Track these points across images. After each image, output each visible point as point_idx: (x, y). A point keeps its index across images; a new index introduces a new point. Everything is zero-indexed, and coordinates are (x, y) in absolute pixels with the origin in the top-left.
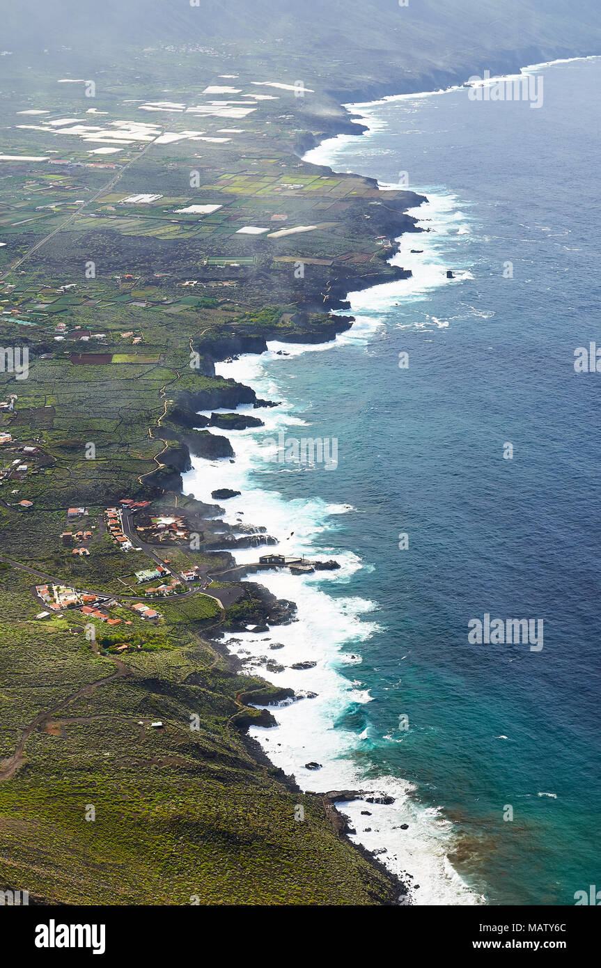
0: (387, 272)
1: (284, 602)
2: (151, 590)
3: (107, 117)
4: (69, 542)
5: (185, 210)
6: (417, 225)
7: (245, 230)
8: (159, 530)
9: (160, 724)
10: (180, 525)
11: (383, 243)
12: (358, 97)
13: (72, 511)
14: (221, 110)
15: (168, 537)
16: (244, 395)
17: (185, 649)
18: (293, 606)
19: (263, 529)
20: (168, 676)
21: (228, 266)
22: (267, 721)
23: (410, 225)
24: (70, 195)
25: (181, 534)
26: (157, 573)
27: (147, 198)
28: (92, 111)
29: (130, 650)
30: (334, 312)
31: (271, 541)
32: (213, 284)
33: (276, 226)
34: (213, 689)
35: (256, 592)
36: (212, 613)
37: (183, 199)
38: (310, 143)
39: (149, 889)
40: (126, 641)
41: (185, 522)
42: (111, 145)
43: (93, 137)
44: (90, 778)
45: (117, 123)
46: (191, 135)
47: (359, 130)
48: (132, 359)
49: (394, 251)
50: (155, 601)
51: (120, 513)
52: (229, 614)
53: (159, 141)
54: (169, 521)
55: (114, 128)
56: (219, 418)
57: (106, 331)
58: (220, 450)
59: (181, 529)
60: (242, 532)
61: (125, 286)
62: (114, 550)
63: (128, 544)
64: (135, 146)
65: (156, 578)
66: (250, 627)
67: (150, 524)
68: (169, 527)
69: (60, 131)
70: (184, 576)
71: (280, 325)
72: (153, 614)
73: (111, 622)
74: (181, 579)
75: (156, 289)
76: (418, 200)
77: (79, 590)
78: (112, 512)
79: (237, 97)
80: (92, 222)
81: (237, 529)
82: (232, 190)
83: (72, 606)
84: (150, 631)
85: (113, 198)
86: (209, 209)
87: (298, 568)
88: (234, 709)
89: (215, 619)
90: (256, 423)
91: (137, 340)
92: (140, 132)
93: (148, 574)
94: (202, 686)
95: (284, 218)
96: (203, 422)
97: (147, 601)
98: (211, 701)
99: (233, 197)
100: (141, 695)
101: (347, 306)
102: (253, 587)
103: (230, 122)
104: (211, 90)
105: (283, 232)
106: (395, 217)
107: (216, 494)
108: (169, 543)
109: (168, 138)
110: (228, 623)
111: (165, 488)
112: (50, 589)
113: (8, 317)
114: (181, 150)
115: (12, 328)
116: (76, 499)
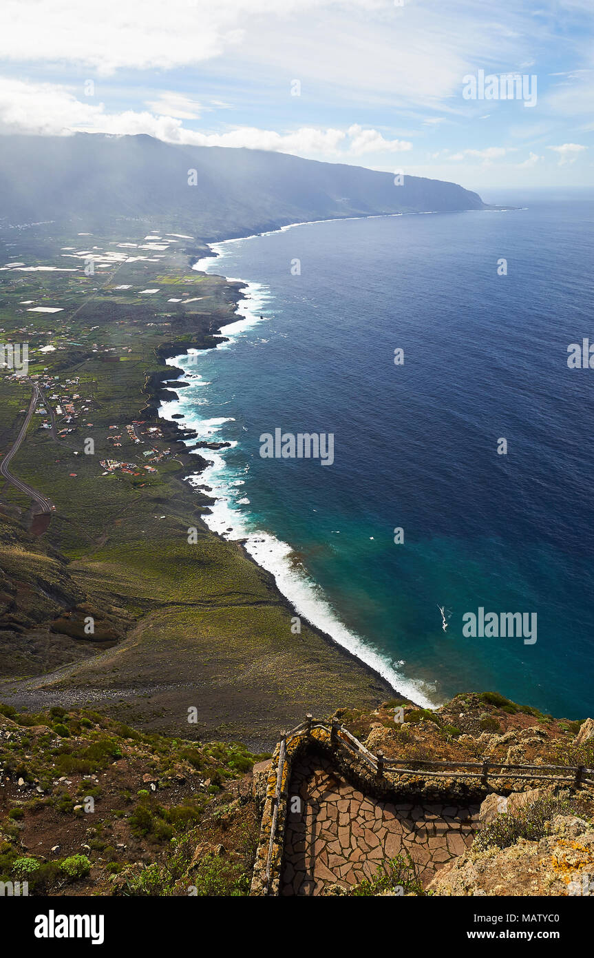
0: (234, 317)
2: (151, 460)
3: (103, 250)
4: (112, 441)
5: (143, 292)
7: (171, 300)
8: (151, 433)
9: (164, 517)
10: (159, 430)
11: (232, 305)
12: (213, 240)
13: (110, 427)
14: (152, 246)
15: (155, 436)
16: (180, 373)
17: (169, 484)
19: (195, 431)
20: (164, 496)
21: (166, 316)
22: (209, 512)
23: (242, 296)
24: (90, 286)
25: (160, 434)
26: (152, 452)
27: (125, 287)
28: (95, 248)
29: (146, 486)
30: (214, 335)
32: (160, 325)
33: (185, 298)
34: (184, 500)
35: (198, 458)
36: (178, 468)
37: (142, 287)
38: (194, 261)
39: (170, 587)
40: (144, 483)
41: (161, 429)
42: (106, 263)
43: (98, 260)
44: (137, 542)
45: (107, 253)
46: (142, 258)
47: (215, 255)
48: (129, 359)
49: (236, 308)
50: (154, 464)
51: (132, 427)
52: (186, 468)
53: (127, 261)
54: (155, 429)
55: (107, 255)
56: (171, 383)
57: (115, 347)
58: (173, 397)
59: (160, 432)
60: (187, 432)
61: (121, 326)
62: (132, 443)
63: (138, 440)
64: (116, 264)
65: (152, 454)
66: (196, 473)
67: (146, 431)
68: (155, 432)
69: (82, 257)
70: (164, 452)
71: (192, 342)
72: (153, 470)
73: (135, 475)
74: (164, 454)
75: (135, 327)
76: (244, 286)
77: (119, 461)
78: (129, 427)
79: (160, 241)
80: (102, 299)
81: (185, 431)
82: (163, 282)
83: (117, 468)
84: (154, 478)
85: (110, 287)
86: (154, 291)
87: (214, 447)
88: (194, 508)
89: (180, 470)
90: (187, 384)
91: (130, 350)
92: (118, 257)
93: (149, 453)
94: (179, 499)
95: (187, 294)
96: (164, 385)
97: (150, 465)
98: (183, 505)
99: (164, 285)
100: (154, 505)
101: (220, 333)
102: (195, 455)
103: (158, 252)
104: (148, 238)
105: (188, 301)
106: (235, 293)
107: (174, 417)
108: (155, 439)
109: (131, 260)
110: (186, 472)
111: (151, 415)
112: (106, 462)
113: (70, 342)
114: (137, 265)
115: (72, 347)
116: (113, 422)
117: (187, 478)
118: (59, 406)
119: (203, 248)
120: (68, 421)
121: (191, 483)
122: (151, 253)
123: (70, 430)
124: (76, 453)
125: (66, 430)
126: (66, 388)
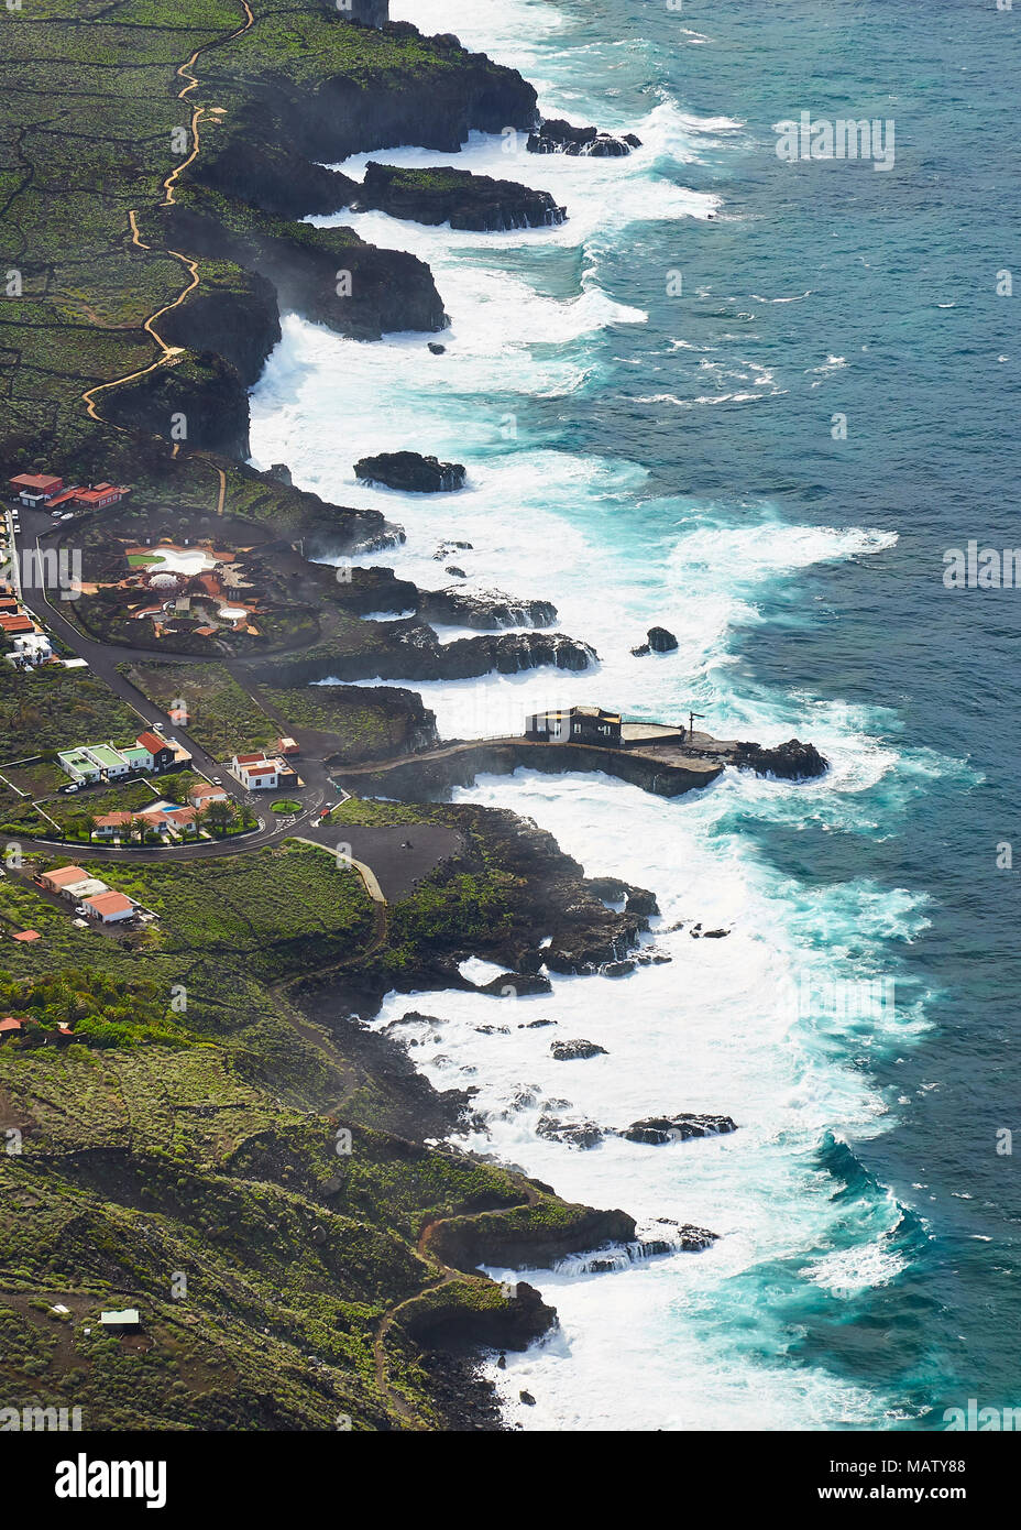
1: (611, 888)
2: (115, 818)
8: (153, 596)
9: (130, 1316)
10: (234, 579)
15: (185, 624)
17: (236, 1043)
18: (644, 906)
19: (543, 611)
20: (166, 1139)
25: (234, 614)
26: (140, 755)
29: (30, 1039)
31: (574, 658)
34: (333, 1199)
36: (338, 915)
40: (16, 1004)
41: (250, 568)
50: (130, 858)
51: (10, 522)
52: (402, 922)
54: (193, 563)
56: (396, 182)
58: (397, 305)
59: (239, 597)
60: (463, 617)
63: (35, 643)
65: (134, 773)
67: (121, 570)
68: (191, 586)
70: (240, 771)
72: (119, 907)
74: (229, 784)
81: (448, 607)
84: (107, 973)
87: (669, 762)
88: (400, 1277)
89: (353, 936)
90: (536, 209)
93: (106, 759)
94: (293, 1183)
96: (339, 194)
97: (96, 858)
98: (324, 1242)
100: (64, 1205)
102: (497, 822)
108: (187, 645)
110: (399, 957)
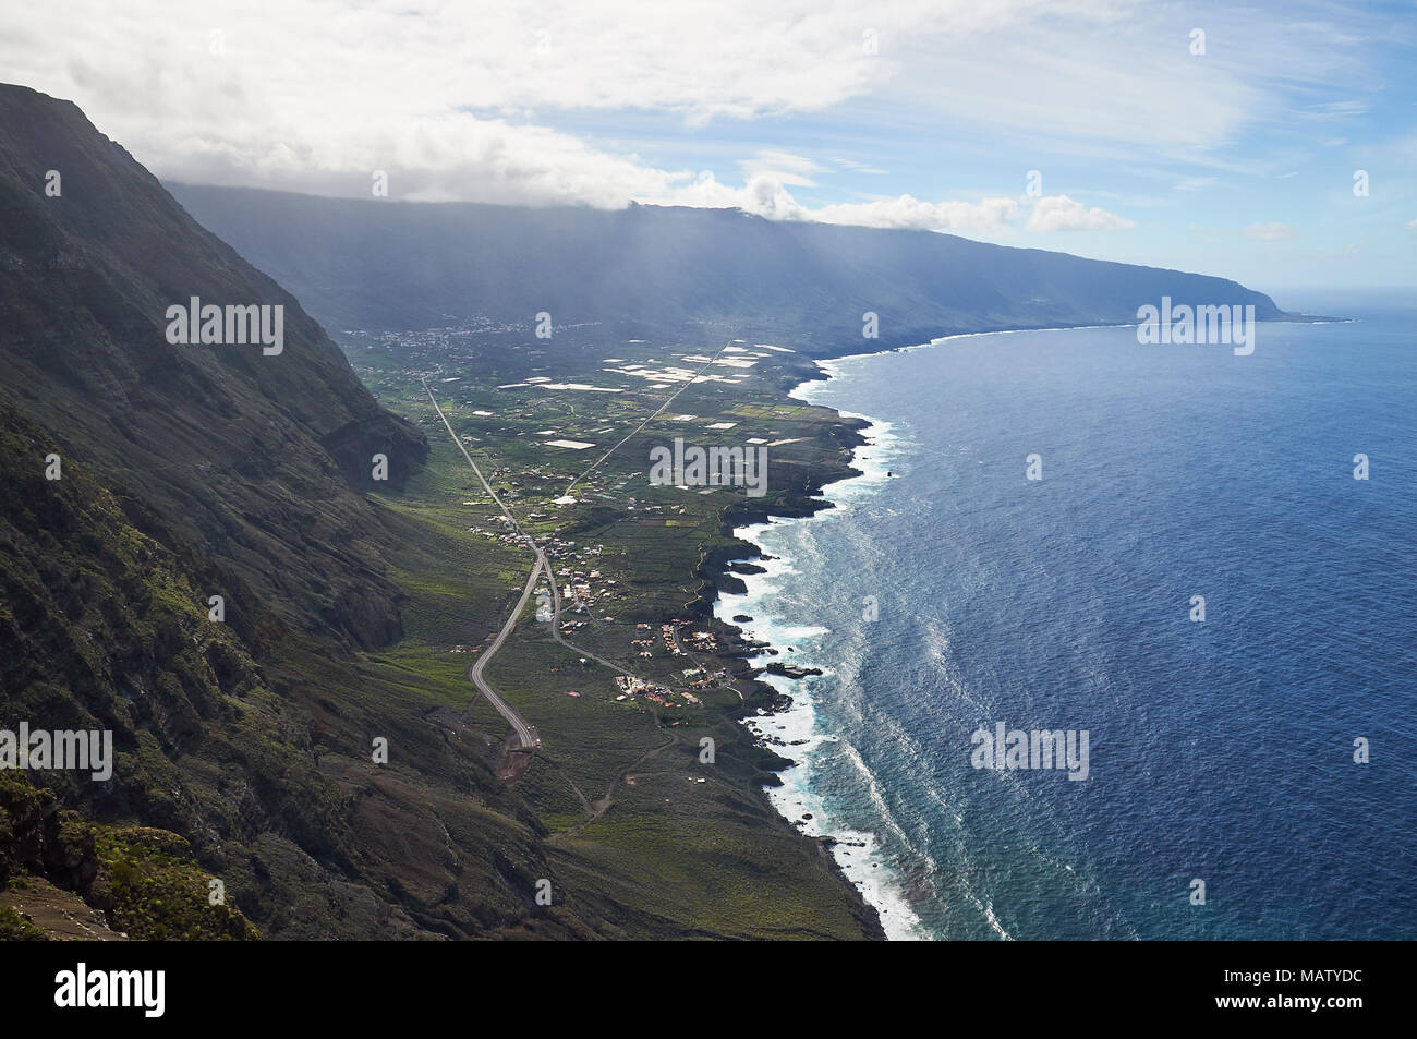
0: (847, 471)
1: (784, 696)
2: (694, 684)
3: (661, 365)
4: (637, 647)
5: (712, 426)
6: (866, 441)
8: (698, 642)
9: (703, 780)
10: (712, 639)
11: (843, 452)
12: (822, 357)
13: (639, 625)
14: (731, 361)
15: (704, 647)
16: (754, 551)
17: (718, 726)
18: (791, 700)
19: (768, 644)
22: (778, 783)
23: (862, 441)
24: (637, 414)
25: (713, 645)
26: (697, 671)
27: (687, 418)
28: (651, 360)
29: (681, 726)
30: (812, 498)
31: (775, 653)
33: (770, 438)
34: (739, 757)
35: (771, 691)
36: (734, 701)
37: (712, 419)
38: (793, 385)
40: (678, 720)
41: (715, 637)
42: (663, 383)
43: (652, 378)
44: (656, 818)
45: (667, 369)
46: (716, 378)
47: (825, 377)
48: (678, 524)
49: (850, 458)
50: (697, 691)
51: (671, 629)
52: (747, 703)
53: (694, 381)
54: (705, 635)
55: (666, 372)
56: (738, 566)
57: (662, 505)
58: (739, 588)
59: (713, 642)
60: (754, 646)
62: (668, 654)
63: (677, 651)
64: (679, 384)
65: (696, 675)
66: (763, 714)
67: (692, 637)
68: (705, 640)
69: (631, 373)
70: (715, 674)
71: (777, 505)
72: (695, 700)
73: (667, 705)
74: (714, 677)
76: (867, 425)
77: (645, 681)
78: (665, 628)
79: (745, 354)
81: (751, 644)
82: (742, 414)
83: (640, 692)
84: (694, 713)
85: (663, 417)
86: (728, 426)
87: (792, 673)
88: (753, 772)
89: (738, 706)
90: (762, 571)
91: (682, 511)
92: (682, 375)
93: (691, 672)
94: (732, 754)
95: (777, 433)
96: (727, 568)
97: (691, 691)
99: (743, 418)
100: (689, 758)
101: (821, 493)
102: (763, 684)
103: (740, 370)
104: (727, 349)
105: (777, 443)
106: (850, 435)
107: (737, 618)
108: (704, 651)
109: (700, 379)
110: (747, 710)
111: (702, 613)
112: (626, 680)
113: (597, 492)
114: (708, 387)
115: (600, 500)
116: (642, 618)
117: (746, 720)
118: (568, 586)
119: (808, 366)
120: (578, 611)
121: (751, 728)
122: (728, 371)
123: (579, 624)
124: (583, 660)
125: (573, 623)
126: (583, 560)
